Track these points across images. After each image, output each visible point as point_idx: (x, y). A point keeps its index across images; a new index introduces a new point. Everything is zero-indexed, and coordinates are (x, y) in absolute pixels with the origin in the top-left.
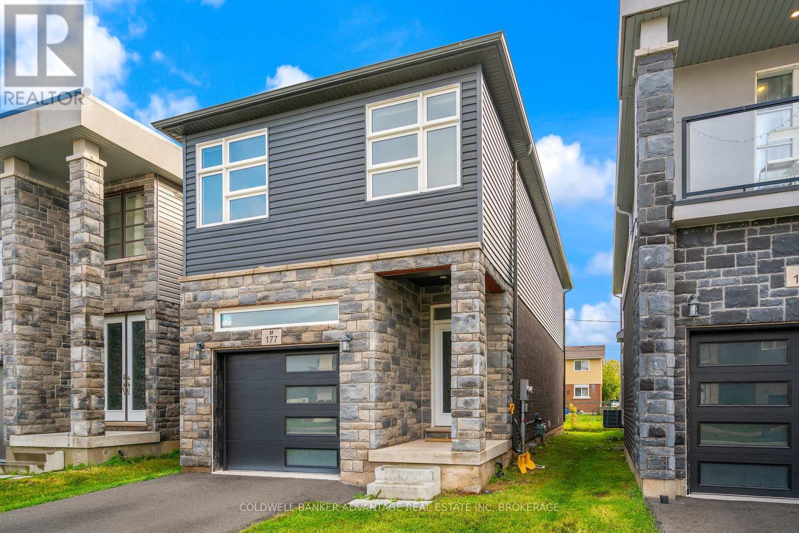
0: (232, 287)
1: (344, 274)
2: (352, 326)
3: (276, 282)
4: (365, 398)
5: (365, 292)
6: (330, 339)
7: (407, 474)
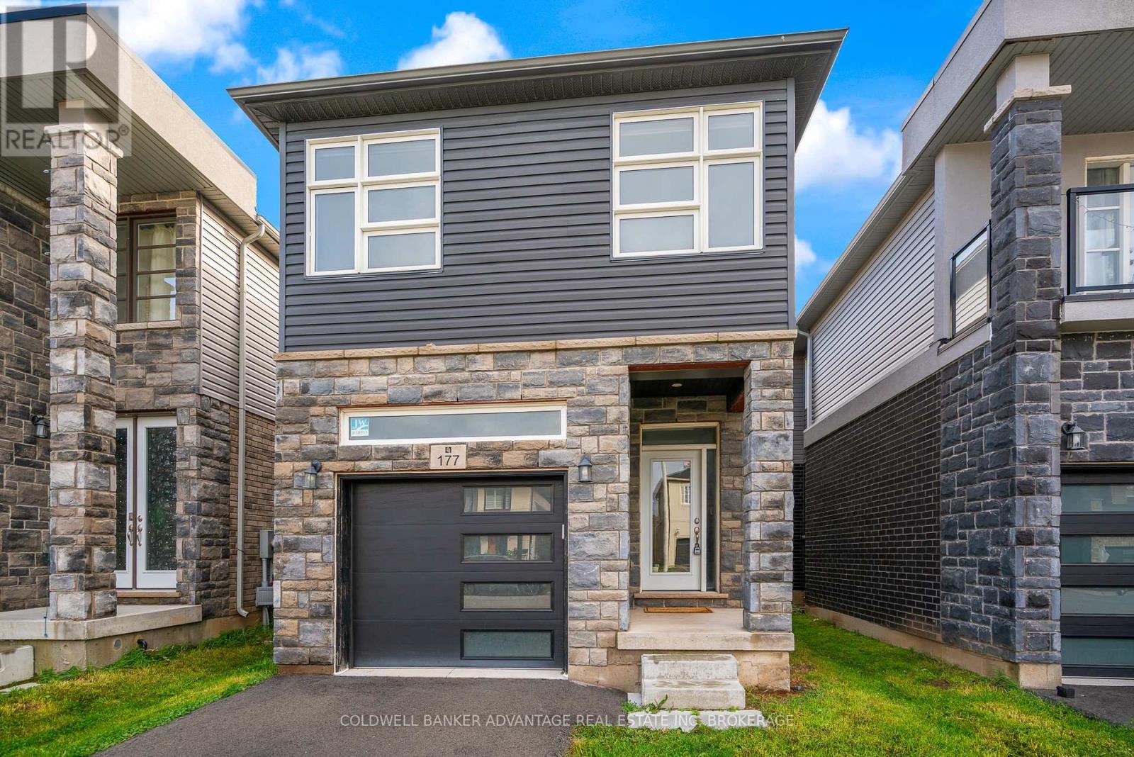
0: (375, 375)
1: (578, 363)
2: (590, 444)
3: (456, 370)
4: (612, 554)
5: (612, 393)
6: (554, 462)
7: (697, 668)
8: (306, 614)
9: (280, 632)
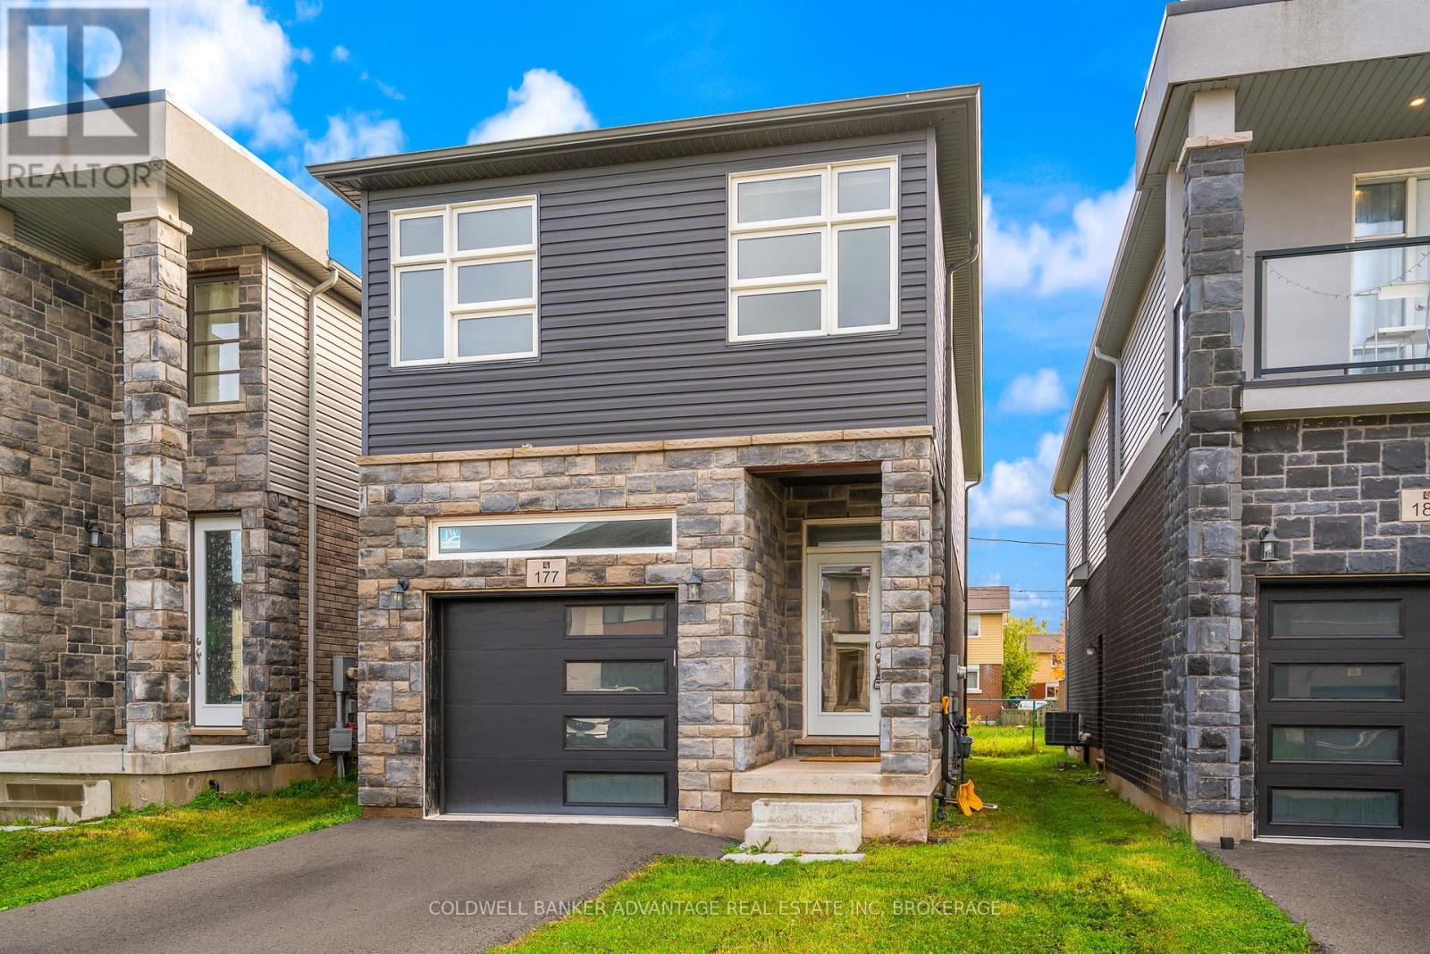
0: (467, 480)
1: (688, 466)
2: (702, 558)
3: (555, 474)
4: (726, 684)
5: (726, 500)
6: (662, 579)
7: (811, 811)
8: (394, 751)
9: (364, 770)
